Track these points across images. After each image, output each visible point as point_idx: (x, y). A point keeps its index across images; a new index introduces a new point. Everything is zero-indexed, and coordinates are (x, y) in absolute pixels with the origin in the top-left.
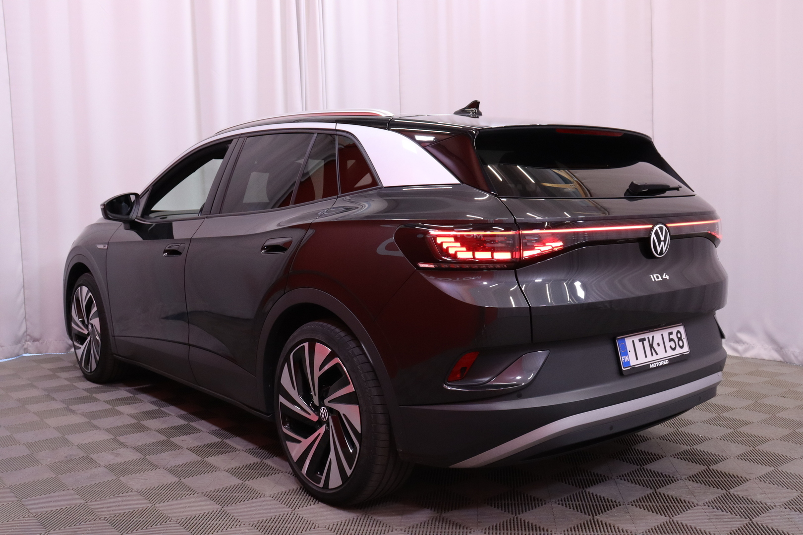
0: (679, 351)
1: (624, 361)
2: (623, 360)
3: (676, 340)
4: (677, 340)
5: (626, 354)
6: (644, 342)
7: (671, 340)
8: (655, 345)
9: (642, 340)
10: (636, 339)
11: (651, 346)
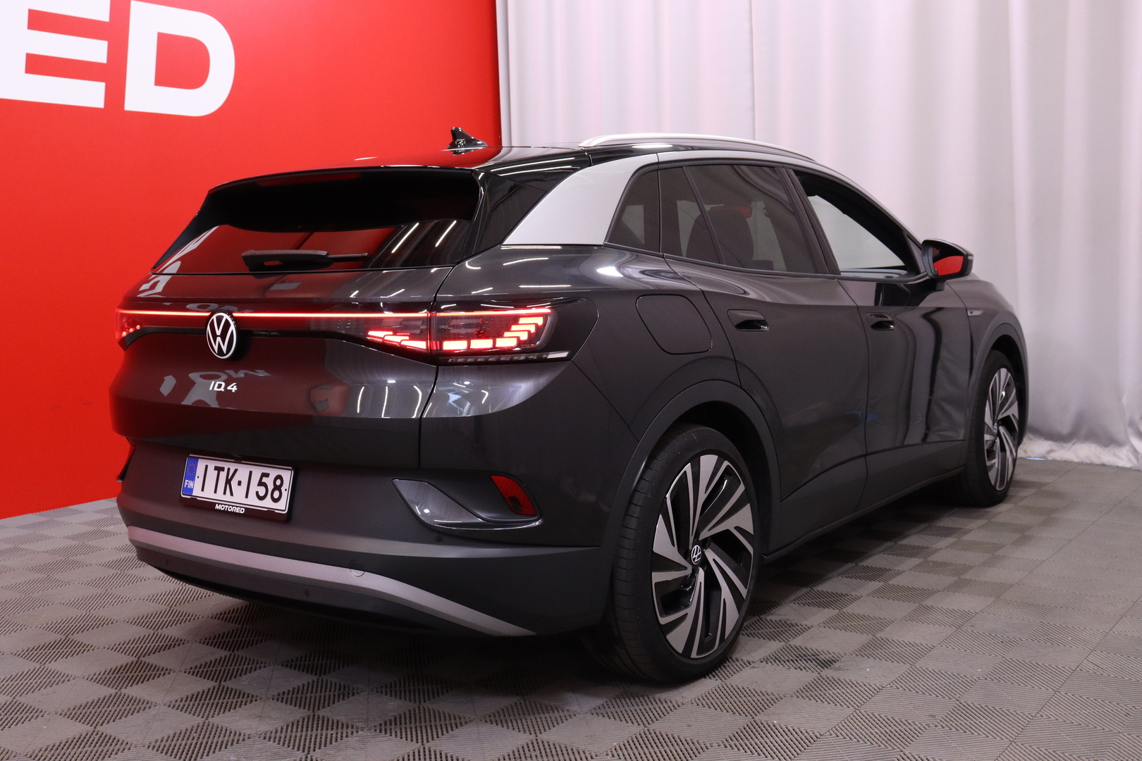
0: (268, 503)
1: (187, 486)
2: (186, 484)
3: (271, 487)
4: (273, 487)
5: (193, 479)
6: (221, 472)
7: (261, 484)
8: (234, 483)
9: (219, 469)
10: (212, 464)
11: (228, 482)
